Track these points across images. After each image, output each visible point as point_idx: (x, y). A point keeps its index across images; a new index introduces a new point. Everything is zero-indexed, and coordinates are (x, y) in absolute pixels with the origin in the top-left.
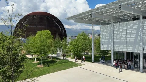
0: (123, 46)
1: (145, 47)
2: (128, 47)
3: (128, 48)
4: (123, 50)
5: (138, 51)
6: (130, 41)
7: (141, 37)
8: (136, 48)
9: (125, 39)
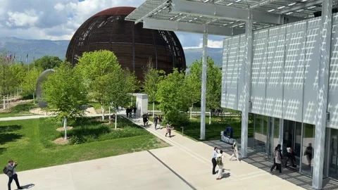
0: (272, 100)
1: (334, 109)
2: (286, 104)
3: (286, 109)
4: (272, 112)
5: (312, 119)
6: (291, 86)
7: (322, 75)
8: (308, 109)
9: (279, 81)
